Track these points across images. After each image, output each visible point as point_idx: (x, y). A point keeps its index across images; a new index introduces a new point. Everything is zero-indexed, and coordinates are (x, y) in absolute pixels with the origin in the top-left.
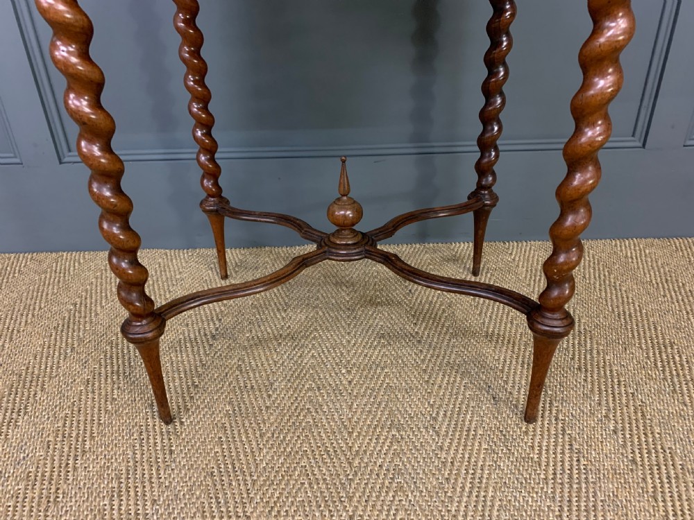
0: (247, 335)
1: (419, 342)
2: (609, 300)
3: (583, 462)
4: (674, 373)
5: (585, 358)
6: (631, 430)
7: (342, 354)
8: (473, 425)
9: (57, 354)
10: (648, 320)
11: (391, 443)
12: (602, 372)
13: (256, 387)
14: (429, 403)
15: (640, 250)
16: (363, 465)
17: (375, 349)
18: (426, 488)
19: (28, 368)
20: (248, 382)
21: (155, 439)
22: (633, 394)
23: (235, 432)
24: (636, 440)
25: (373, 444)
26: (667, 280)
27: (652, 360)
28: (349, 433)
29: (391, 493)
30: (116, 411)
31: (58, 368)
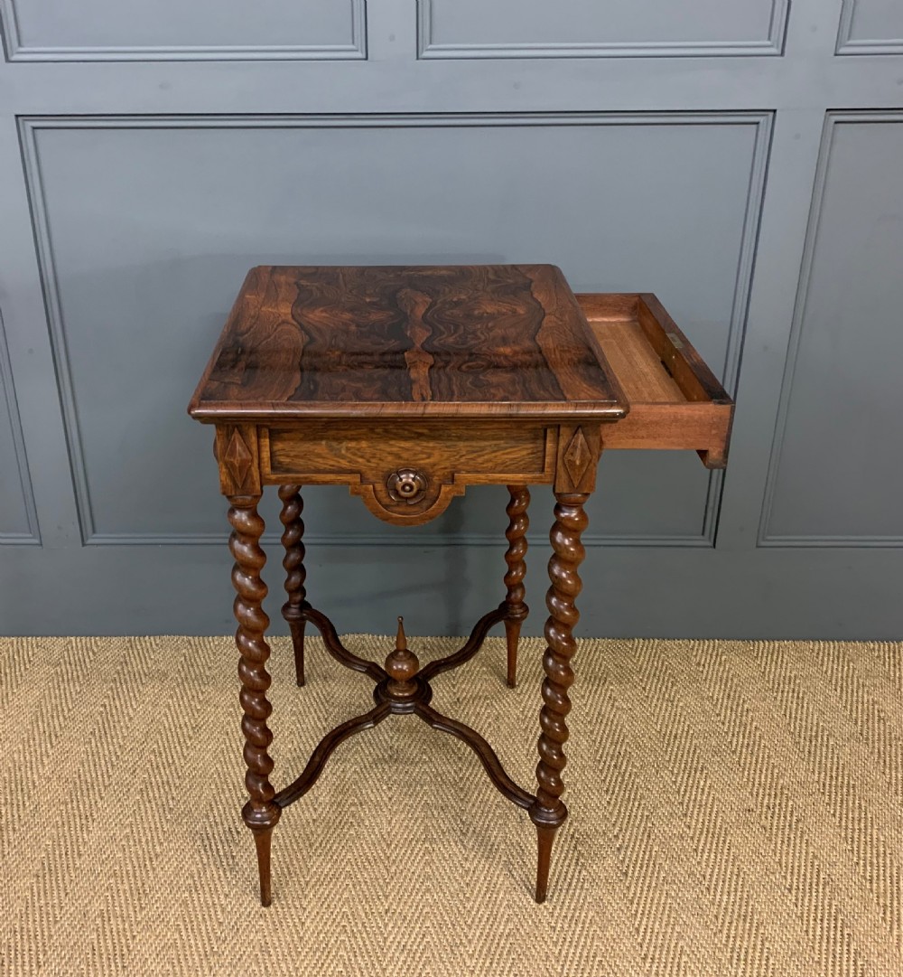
2: (661, 718)
3: (584, 873)
4: (693, 797)
5: (616, 780)
6: (633, 848)
7: (383, 770)
8: (497, 841)
9: (103, 762)
10: (691, 742)
11: (424, 854)
12: (627, 795)
14: (461, 820)
15: (717, 656)
16: (398, 871)
17: (416, 765)
18: (450, 891)
19: (79, 776)
21: (217, 846)
22: (647, 816)
23: (287, 841)
24: (635, 856)
25: (408, 855)
26: (729, 695)
27: (678, 785)
28: (388, 844)
29: (420, 894)
30: (176, 821)
31: (109, 777)
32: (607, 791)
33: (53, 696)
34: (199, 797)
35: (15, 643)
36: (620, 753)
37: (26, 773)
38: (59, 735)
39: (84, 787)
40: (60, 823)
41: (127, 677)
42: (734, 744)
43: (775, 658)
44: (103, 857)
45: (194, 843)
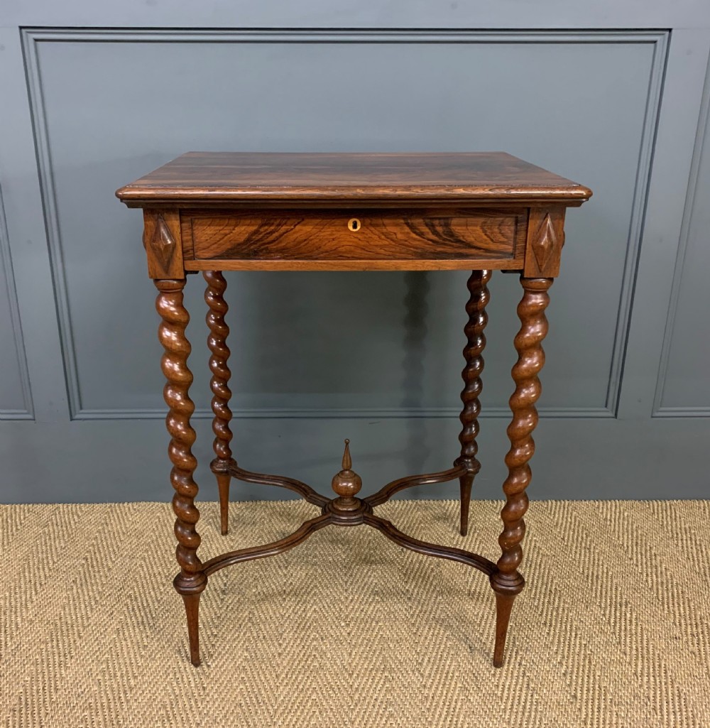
0: (254, 591)
1: (409, 599)
2: (582, 562)
3: (536, 696)
4: (623, 628)
5: (552, 615)
6: (577, 674)
7: (341, 609)
8: (452, 669)
9: (83, 606)
10: (612, 581)
11: (384, 682)
12: (564, 627)
13: (267, 637)
14: (416, 651)
15: (620, 512)
16: (361, 698)
17: (370, 605)
18: (412, 716)
19: (60, 618)
20: (260, 632)
21: (188, 678)
22: (585, 645)
23: (255, 673)
24: (580, 681)
25: (369, 683)
26: (637, 543)
27: (607, 617)
28: (349, 674)
29: (384, 719)
30: (150, 656)
31: (88, 618)
32: (545, 624)
33: (40, 552)
34: (172, 635)
35: (9, 509)
36: (551, 591)
37: (10, 616)
38: (43, 583)
39: (64, 628)
40: (40, 660)
41: (107, 535)
42: (650, 582)
43: (669, 514)
44: (80, 690)
45: (167, 676)
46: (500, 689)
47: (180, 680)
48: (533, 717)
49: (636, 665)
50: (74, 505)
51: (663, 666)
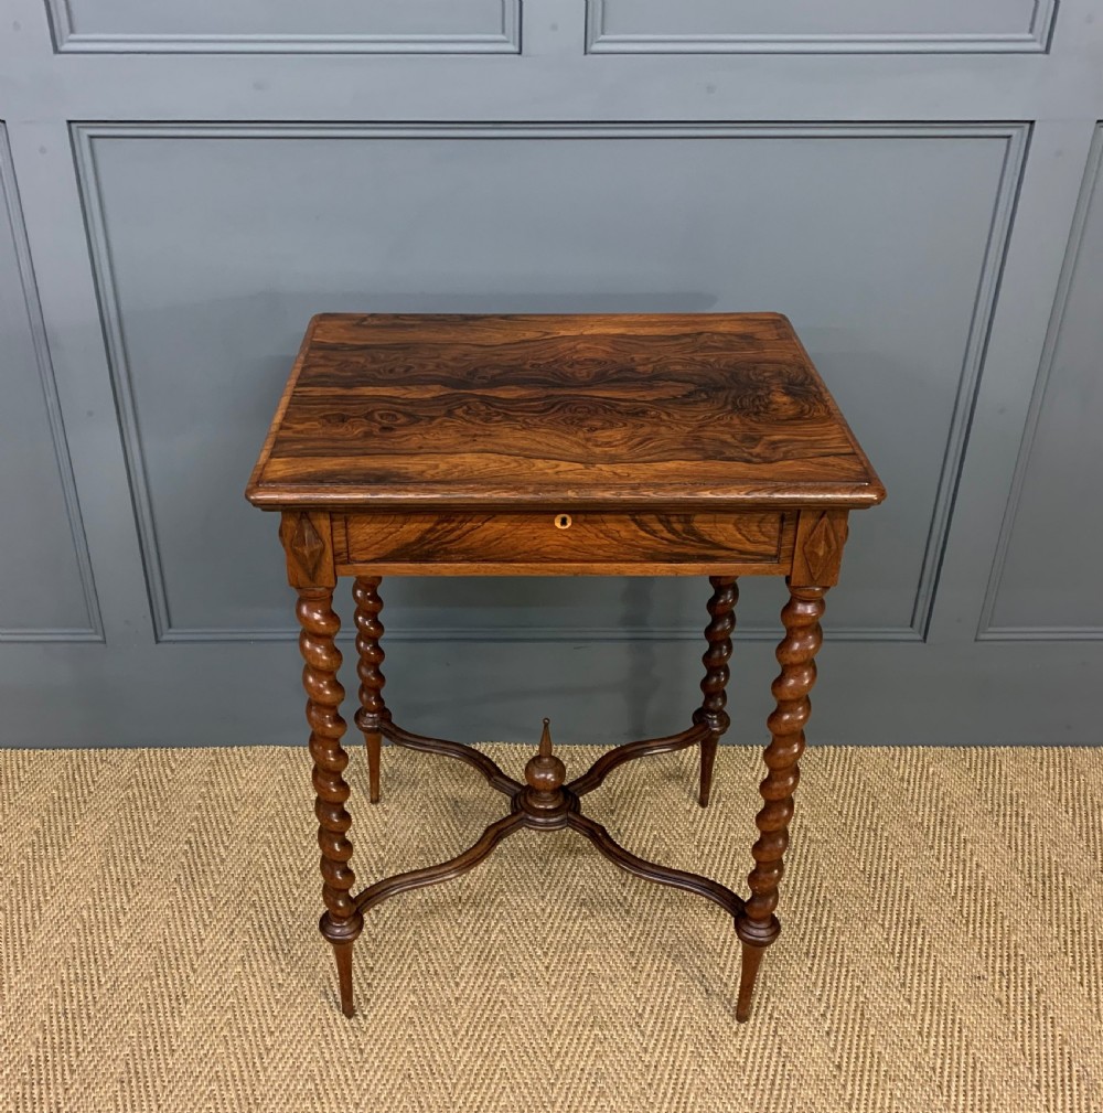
0: (419, 897)
1: (628, 912)
2: (863, 853)
3: (788, 1066)
4: (911, 961)
5: (817, 939)
6: (845, 1032)
7: (536, 928)
8: (681, 1024)
9: (192, 920)
10: (902, 885)
11: (594, 1043)
12: (832, 959)
13: (440, 972)
14: (635, 995)
15: (923, 767)
16: (564, 1068)
17: (575, 921)
18: (629, 1094)
20: (429, 964)
21: (340, 1035)
22: (858, 987)
23: (426, 1029)
24: (848, 1043)
25: (574, 1045)
26: (942, 820)
27: (891, 943)
28: (549, 1031)
29: (593, 1099)
30: (287, 1000)
31: (202, 941)
32: (807, 954)
34: (314, 968)
35: (74, 756)
36: (818, 901)
37: (99, 937)
39: (172, 956)
40: (145, 1006)
41: (214, 803)
42: (953, 886)
43: (991, 770)
44: (202, 1052)
45: (312, 1032)
46: (743, 1055)
47: (329, 1038)
48: (783, 1097)
49: (923, 1020)
50: (164, 749)
51: (958, 1021)
